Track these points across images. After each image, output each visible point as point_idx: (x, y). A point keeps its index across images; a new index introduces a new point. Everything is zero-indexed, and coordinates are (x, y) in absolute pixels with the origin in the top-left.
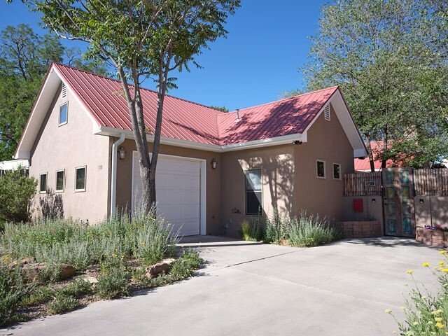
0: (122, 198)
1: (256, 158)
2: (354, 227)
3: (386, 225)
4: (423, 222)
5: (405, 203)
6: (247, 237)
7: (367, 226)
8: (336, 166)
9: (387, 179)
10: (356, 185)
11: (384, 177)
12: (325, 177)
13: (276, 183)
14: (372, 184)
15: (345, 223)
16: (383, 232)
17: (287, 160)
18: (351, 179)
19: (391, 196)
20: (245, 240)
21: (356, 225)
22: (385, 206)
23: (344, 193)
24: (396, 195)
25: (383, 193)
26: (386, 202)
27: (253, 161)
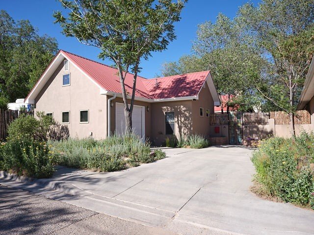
0: (113, 127)
3: (230, 139)
7: (222, 139)
8: (207, 111)
9: (231, 117)
10: (216, 120)
12: (203, 116)
14: (224, 119)
15: (212, 138)
16: (228, 143)
18: (214, 117)
19: (232, 125)
21: (217, 139)
22: (230, 130)
23: (210, 123)
24: (235, 125)
25: (229, 123)
26: (230, 128)
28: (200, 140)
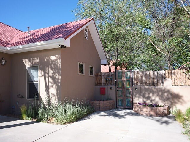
1: (35, 58)
2: (101, 104)
3: (117, 102)
4: (137, 100)
5: (128, 89)
6: (25, 117)
7: (107, 103)
8: (91, 68)
9: (119, 76)
10: (102, 80)
11: (117, 75)
12: (84, 74)
13: (49, 76)
14: (110, 79)
15: (95, 102)
16: (115, 106)
17: (56, 60)
18: (99, 76)
19: (120, 86)
20: (23, 119)
21: (102, 103)
22: (117, 92)
23: (95, 83)
24: (123, 85)
25: (116, 84)
26: (117, 89)
27: (33, 60)
28: (71, 110)
